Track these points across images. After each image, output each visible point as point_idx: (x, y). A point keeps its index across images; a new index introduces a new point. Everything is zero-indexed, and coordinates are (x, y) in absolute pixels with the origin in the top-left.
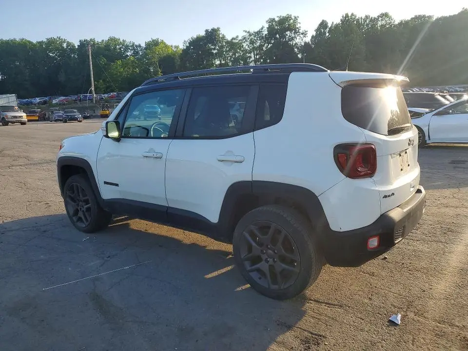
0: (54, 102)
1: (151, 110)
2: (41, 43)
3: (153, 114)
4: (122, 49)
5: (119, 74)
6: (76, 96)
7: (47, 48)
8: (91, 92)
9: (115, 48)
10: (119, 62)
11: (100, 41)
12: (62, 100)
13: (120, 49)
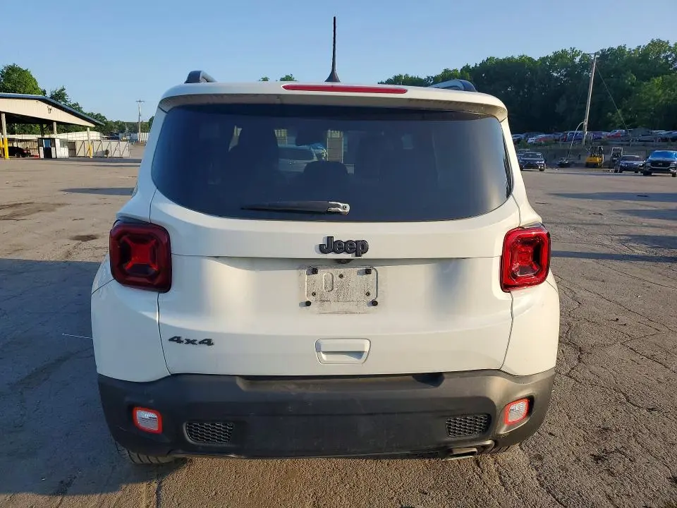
0: (531, 140)
1: (660, 159)
2: (543, 60)
3: (660, 166)
4: (670, 59)
5: (652, 100)
6: (562, 134)
7: (550, 67)
8: (581, 128)
9: (658, 58)
10: (658, 80)
11: (634, 47)
12: (540, 140)
13: (666, 58)
